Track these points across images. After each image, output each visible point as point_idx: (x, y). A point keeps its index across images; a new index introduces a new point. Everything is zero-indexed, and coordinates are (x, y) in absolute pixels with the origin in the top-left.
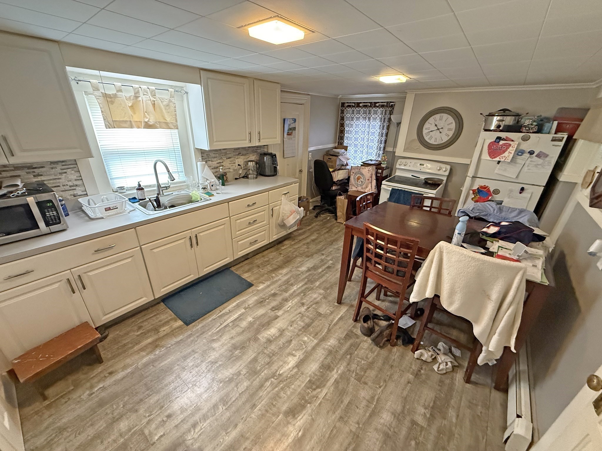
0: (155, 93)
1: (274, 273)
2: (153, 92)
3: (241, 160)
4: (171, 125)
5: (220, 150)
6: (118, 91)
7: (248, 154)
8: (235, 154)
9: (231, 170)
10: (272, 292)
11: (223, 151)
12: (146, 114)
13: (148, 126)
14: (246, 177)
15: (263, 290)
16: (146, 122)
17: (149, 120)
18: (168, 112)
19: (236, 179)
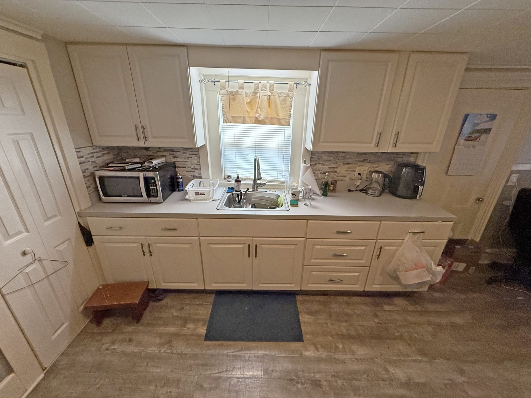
0: (274, 88)
1: (343, 343)
2: (272, 87)
3: (364, 169)
4: (283, 122)
5: (337, 152)
6: (240, 88)
7: (378, 161)
8: (357, 159)
9: (346, 179)
10: (318, 376)
11: (341, 155)
12: (259, 109)
13: (258, 121)
14: (364, 191)
15: (309, 360)
16: (256, 118)
17: (260, 115)
18: (283, 108)
19: (350, 191)
